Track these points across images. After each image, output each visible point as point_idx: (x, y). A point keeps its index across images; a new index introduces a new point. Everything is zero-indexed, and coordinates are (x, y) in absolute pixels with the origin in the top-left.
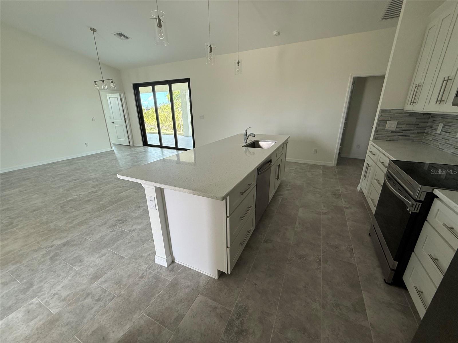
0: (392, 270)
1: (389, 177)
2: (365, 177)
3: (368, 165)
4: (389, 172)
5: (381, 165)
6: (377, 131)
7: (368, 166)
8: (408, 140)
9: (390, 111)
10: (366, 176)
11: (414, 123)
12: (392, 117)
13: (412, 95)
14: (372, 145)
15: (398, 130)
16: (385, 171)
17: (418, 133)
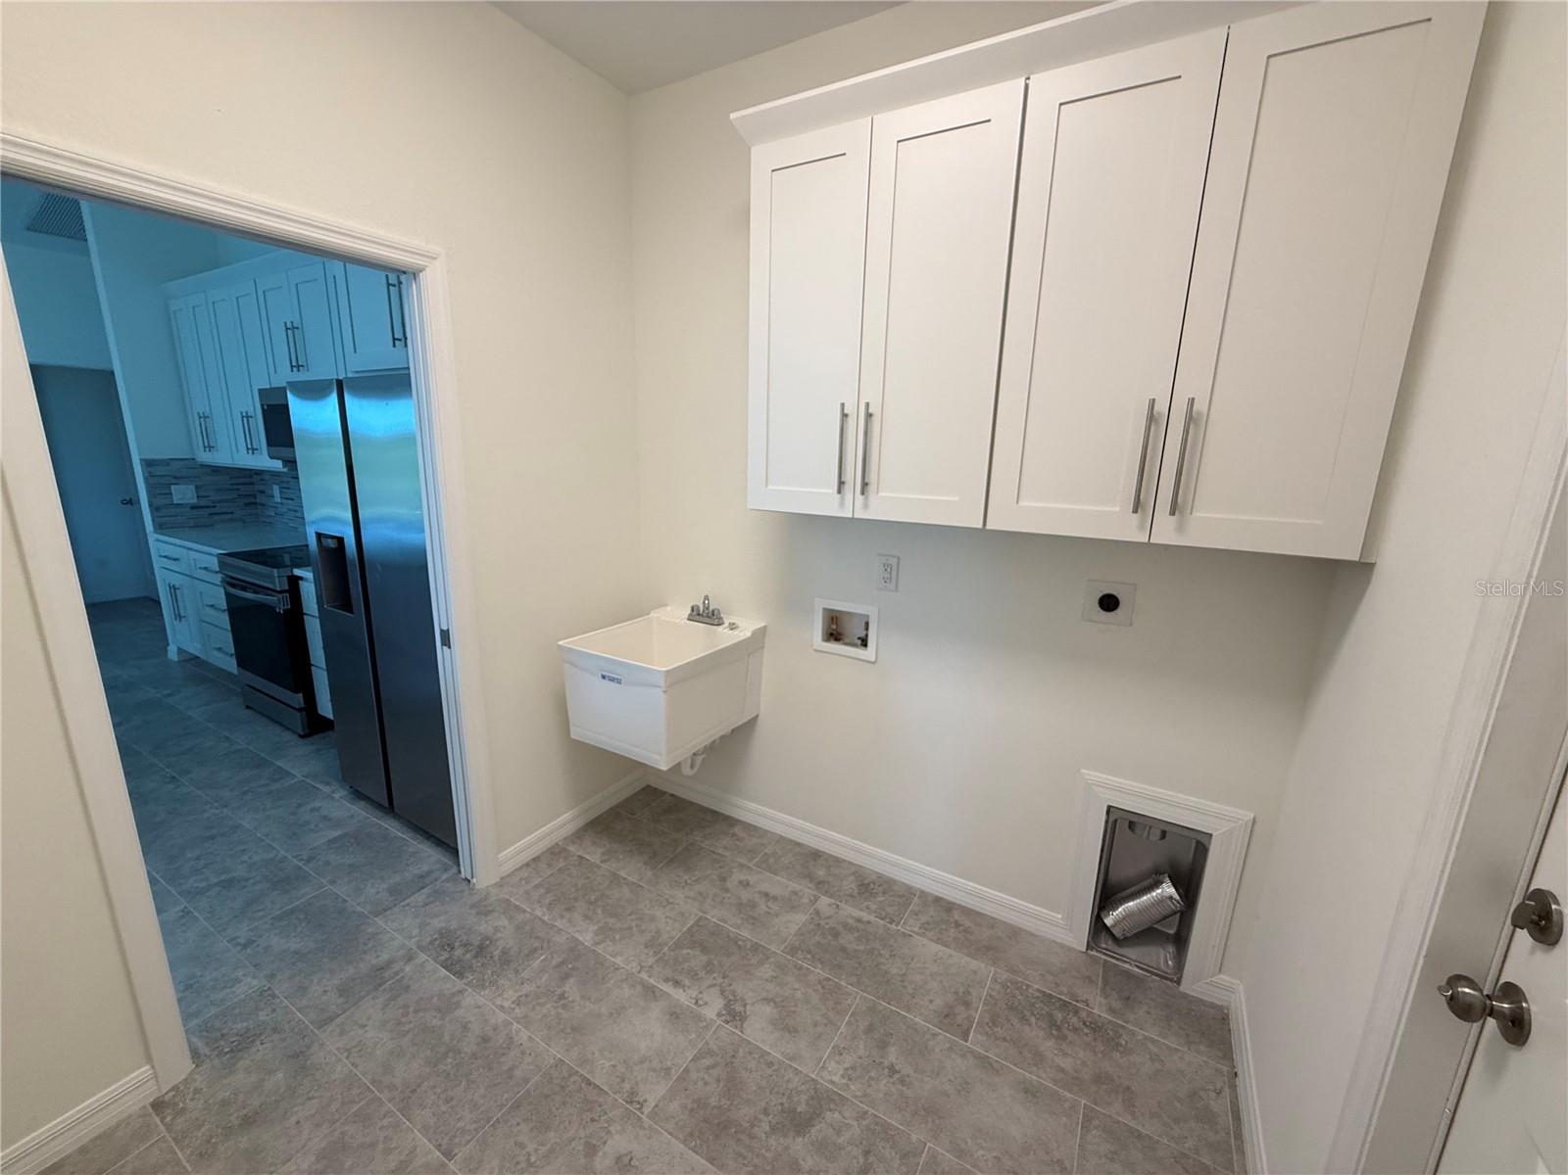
0: (299, 710)
1: (231, 582)
2: (179, 617)
3: (173, 589)
4: (227, 576)
5: (203, 574)
6: (158, 509)
7: (175, 589)
8: (232, 520)
9: (167, 462)
10: (179, 615)
11: (229, 487)
12: (178, 475)
13: (199, 434)
14: (158, 540)
15: (203, 502)
16: (217, 579)
17: (246, 505)
